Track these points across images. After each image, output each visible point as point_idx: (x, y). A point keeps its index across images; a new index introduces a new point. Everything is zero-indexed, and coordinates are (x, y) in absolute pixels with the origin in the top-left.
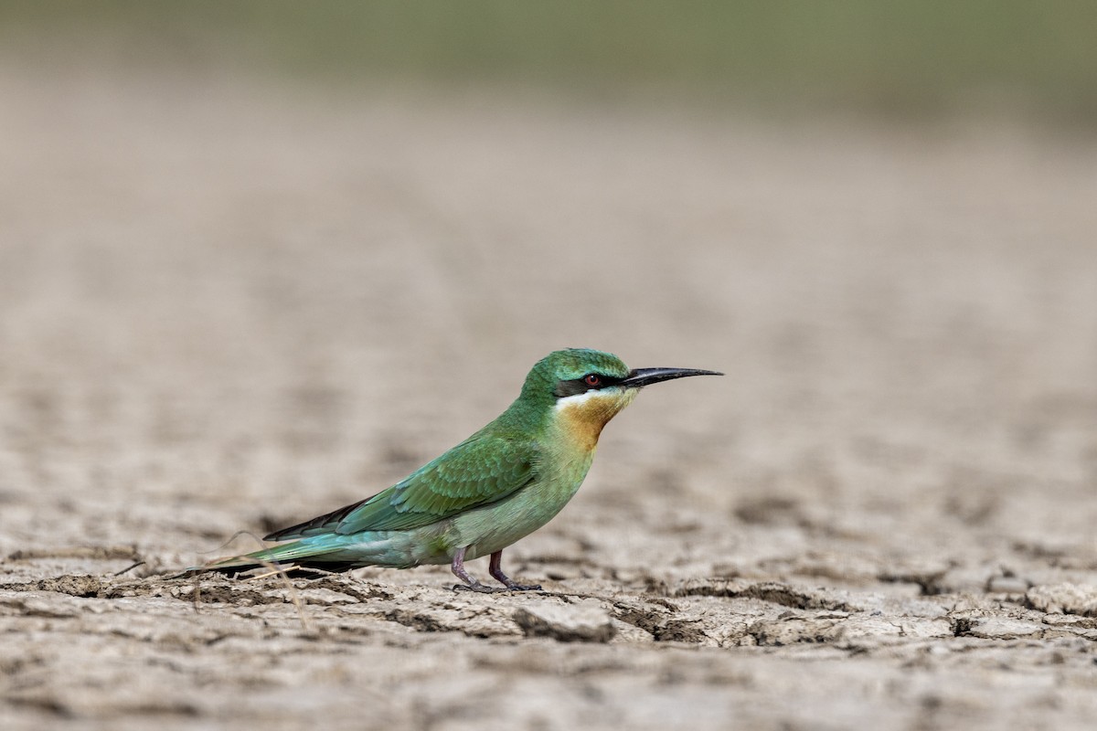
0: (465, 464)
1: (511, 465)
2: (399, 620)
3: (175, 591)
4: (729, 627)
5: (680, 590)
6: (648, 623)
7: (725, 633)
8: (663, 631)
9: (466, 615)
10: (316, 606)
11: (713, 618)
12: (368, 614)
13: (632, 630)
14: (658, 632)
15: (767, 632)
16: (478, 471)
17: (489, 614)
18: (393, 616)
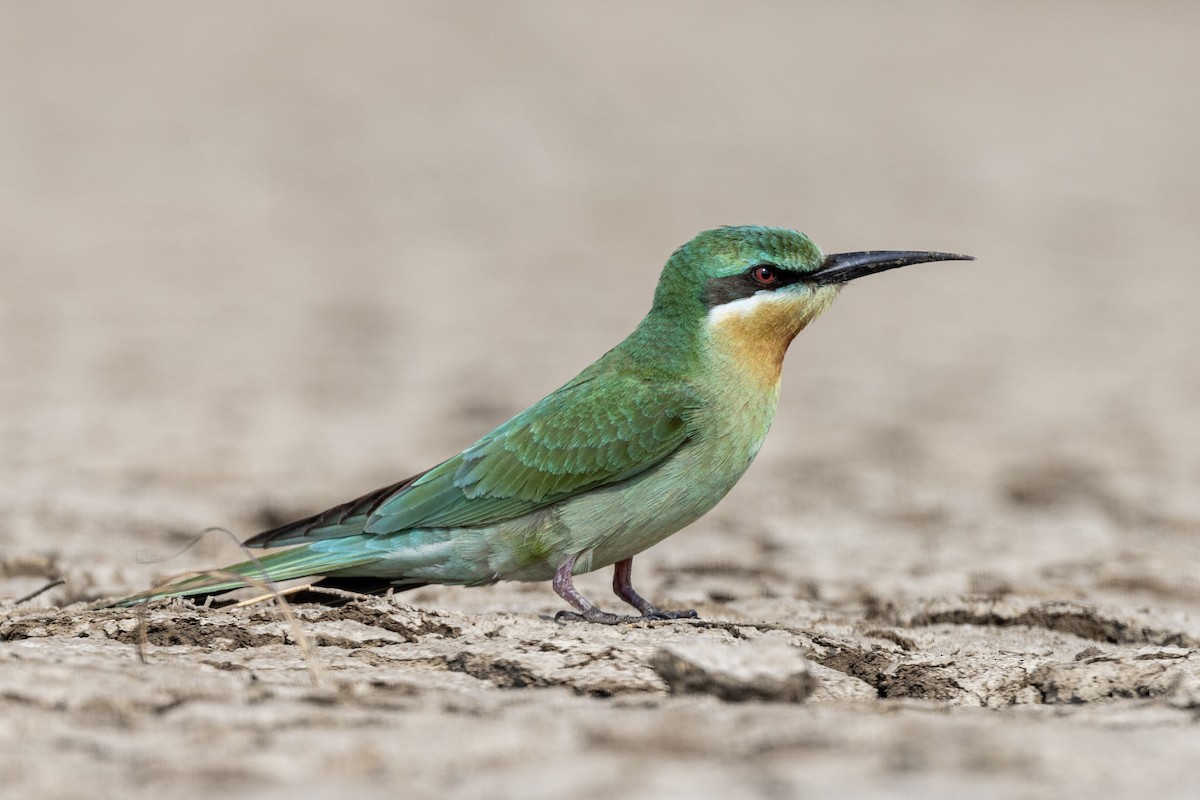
0: (575, 420)
1: (651, 422)
2: (469, 669)
3: (110, 629)
4: (998, 675)
5: (919, 615)
6: (868, 668)
7: (992, 684)
8: (891, 682)
9: (576, 659)
10: (336, 648)
11: (972, 660)
12: (418, 660)
13: (842, 681)
14: (884, 683)
15: (1059, 681)
16: (597, 431)
17: (613, 658)
18: (458, 664)
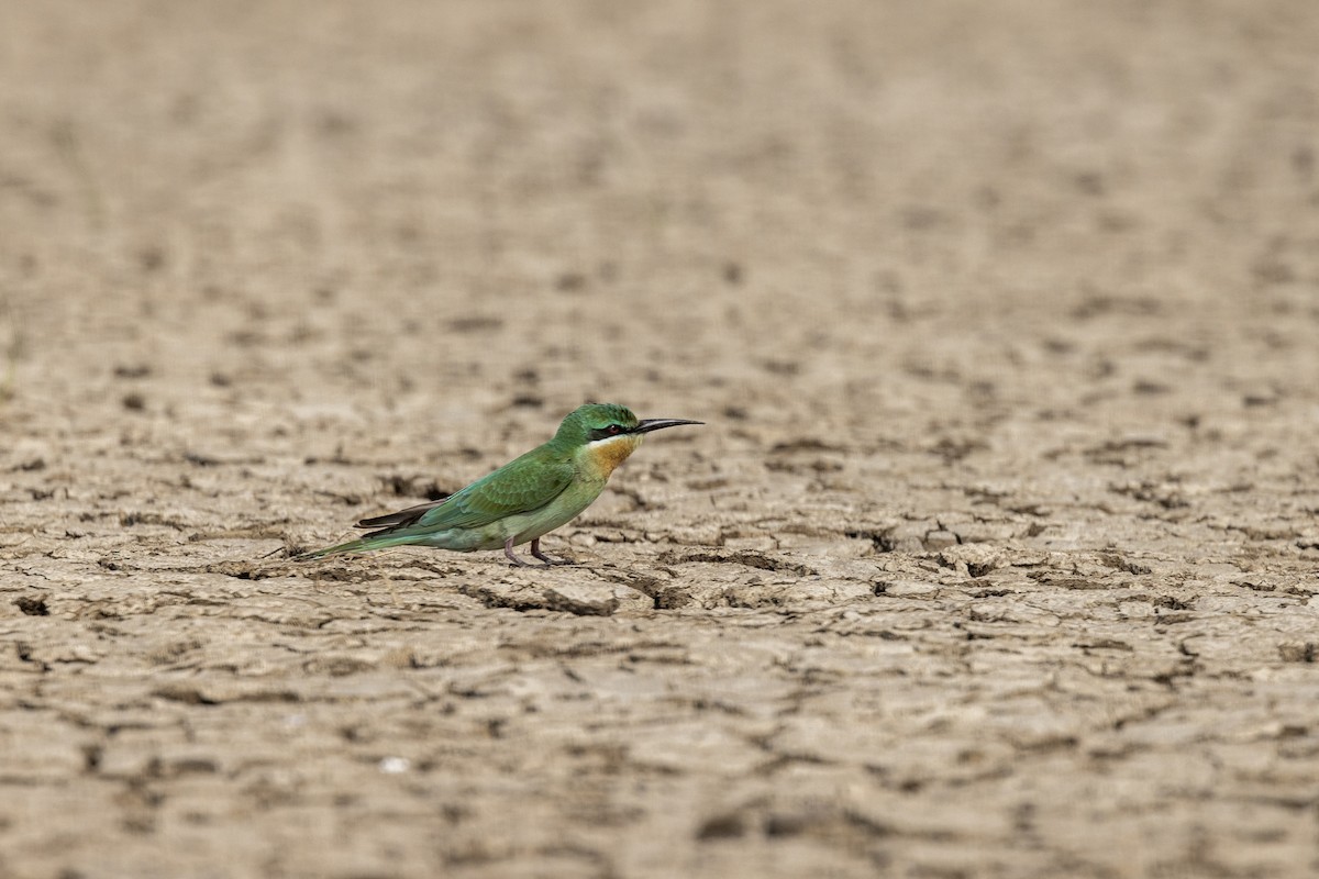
1: (545, 482)
2: (468, 593)
3: (306, 572)
4: (710, 592)
6: (651, 588)
7: (707, 596)
8: (662, 595)
9: (516, 588)
11: (699, 585)
12: (448, 588)
13: (638, 597)
14: (658, 596)
15: (736, 595)
16: (521, 486)
18: (463, 590)
